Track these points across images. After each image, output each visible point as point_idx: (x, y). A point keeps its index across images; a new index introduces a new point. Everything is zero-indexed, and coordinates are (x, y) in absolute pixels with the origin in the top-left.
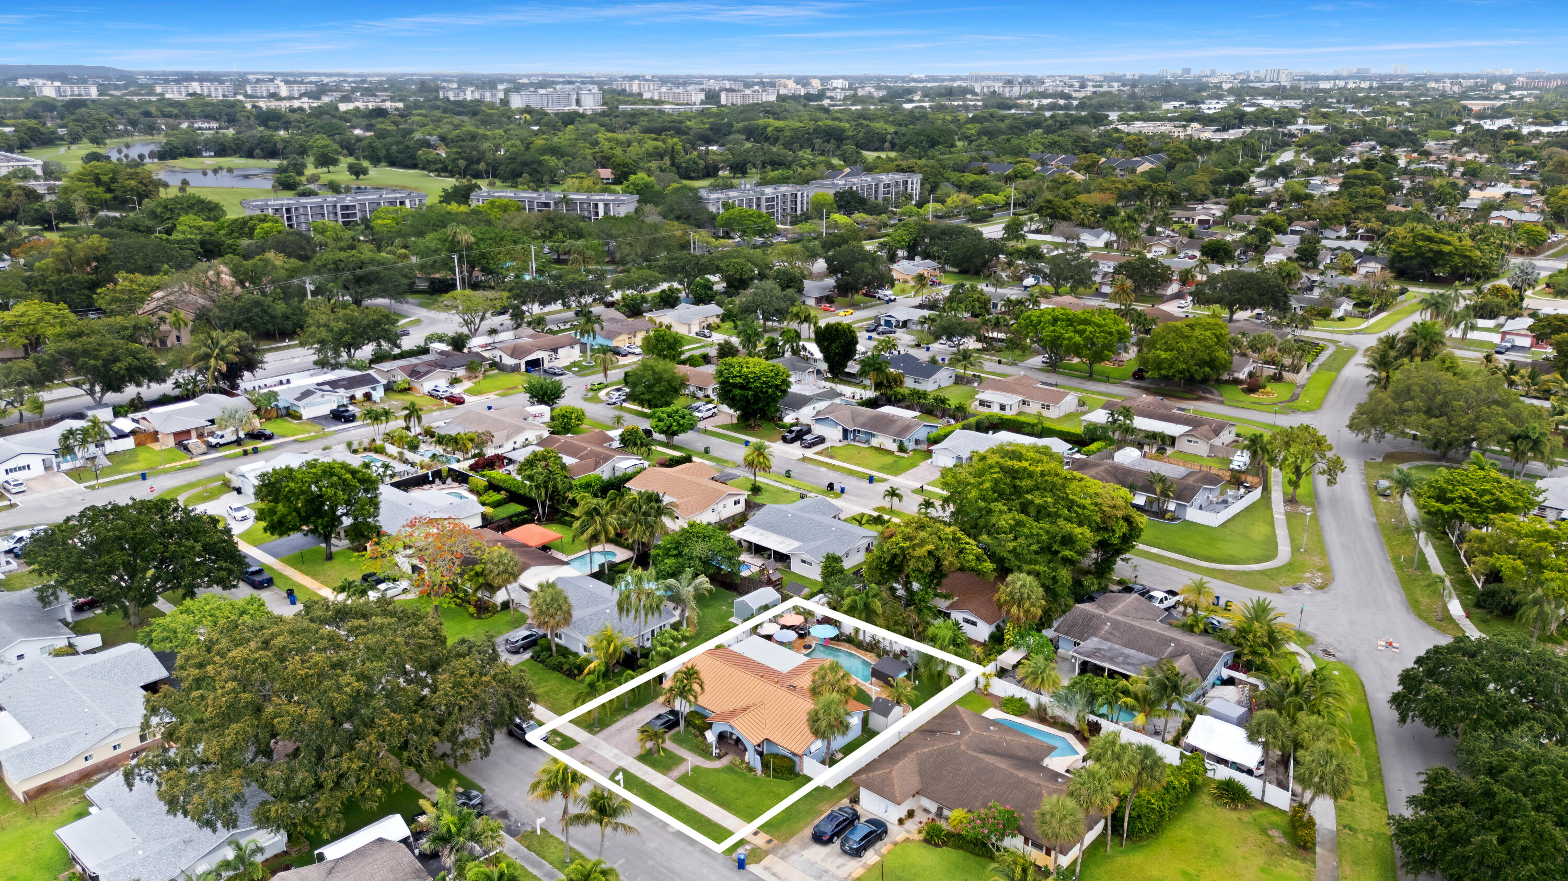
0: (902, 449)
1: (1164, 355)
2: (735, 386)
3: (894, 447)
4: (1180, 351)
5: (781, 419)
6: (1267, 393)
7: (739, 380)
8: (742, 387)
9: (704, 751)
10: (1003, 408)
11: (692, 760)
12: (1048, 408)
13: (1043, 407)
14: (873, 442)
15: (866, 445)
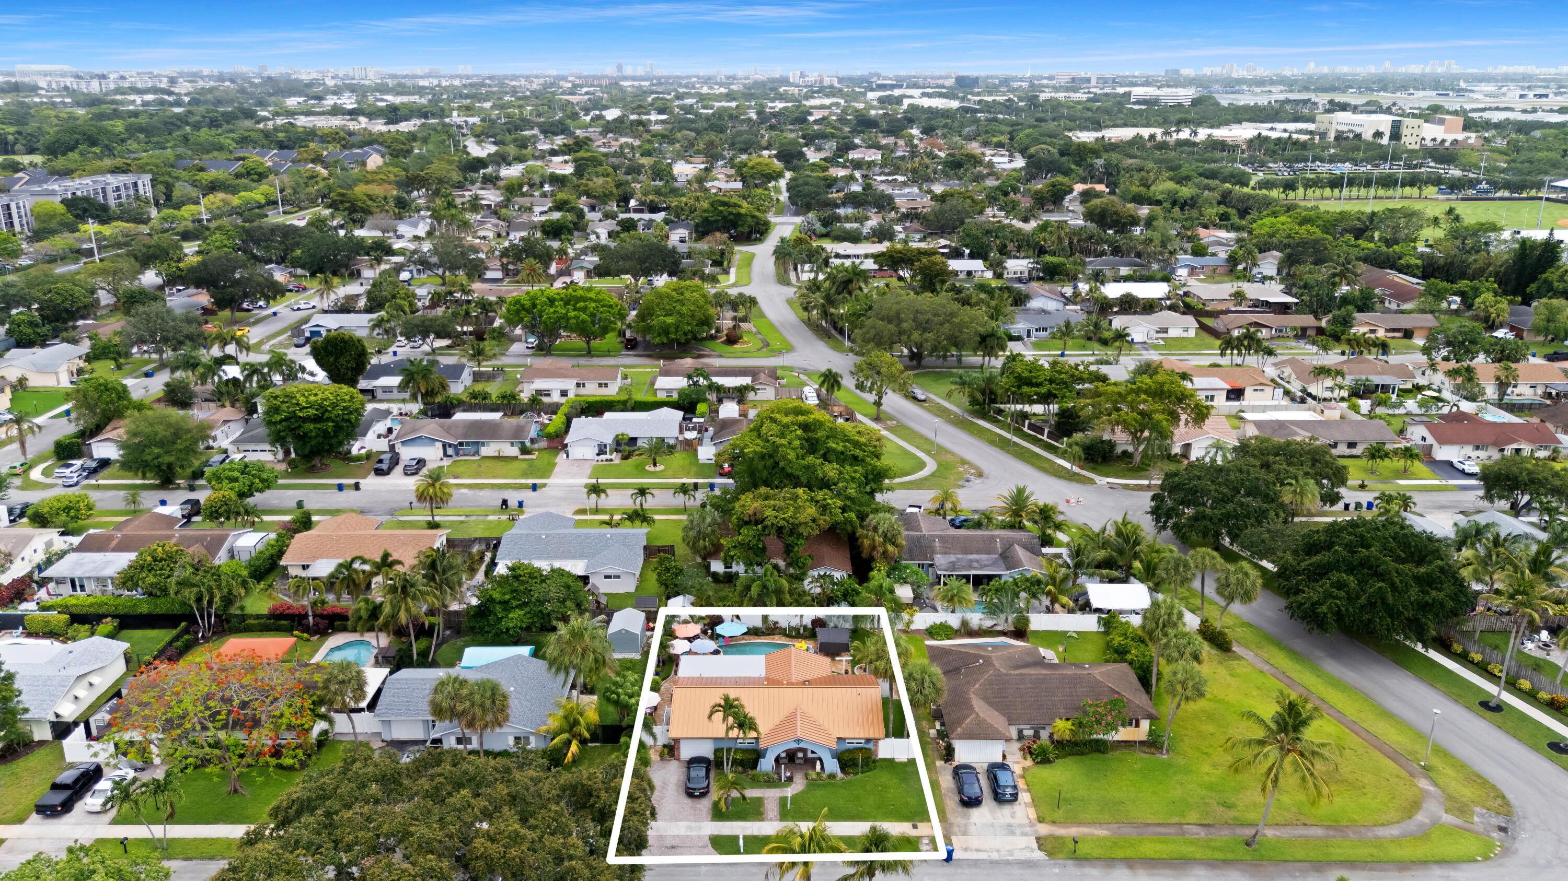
0: (524, 451)
1: (669, 320)
2: (305, 420)
3: (514, 451)
4: (682, 315)
5: (349, 452)
6: (745, 343)
7: (312, 412)
8: (316, 419)
9: (771, 782)
10: (564, 393)
11: (771, 796)
12: (606, 385)
13: (600, 385)
14: (485, 451)
15: (477, 458)
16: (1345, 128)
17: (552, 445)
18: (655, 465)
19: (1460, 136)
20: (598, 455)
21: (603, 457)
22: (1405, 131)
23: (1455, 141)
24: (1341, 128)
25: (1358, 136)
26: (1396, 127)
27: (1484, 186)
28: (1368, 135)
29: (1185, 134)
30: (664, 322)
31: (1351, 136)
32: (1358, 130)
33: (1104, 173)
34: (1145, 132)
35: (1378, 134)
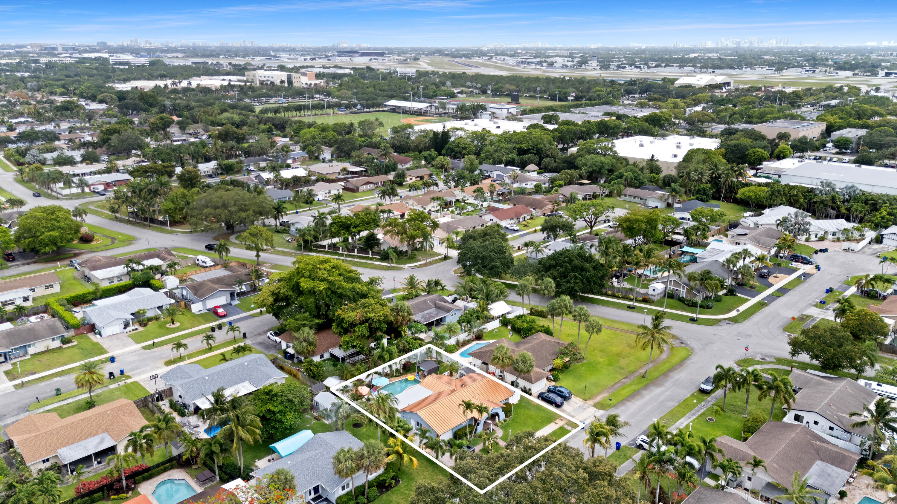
0: (65, 341)
3: (58, 344)
6: (97, 240)
12: (51, 286)
13: (47, 287)
14: (31, 350)
15: (28, 357)
16: (265, 79)
17: (79, 332)
18: (173, 323)
19: (317, 82)
20: (125, 328)
21: (128, 329)
22: (294, 80)
23: (316, 84)
24: (262, 79)
25: (272, 83)
26: (289, 77)
27: (359, 106)
28: (277, 82)
29: (184, 84)
30: (51, 235)
31: (269, 83)
32: (272, 80)
33: (173, 110)
34: (161, 83)
35: (282, 82)
